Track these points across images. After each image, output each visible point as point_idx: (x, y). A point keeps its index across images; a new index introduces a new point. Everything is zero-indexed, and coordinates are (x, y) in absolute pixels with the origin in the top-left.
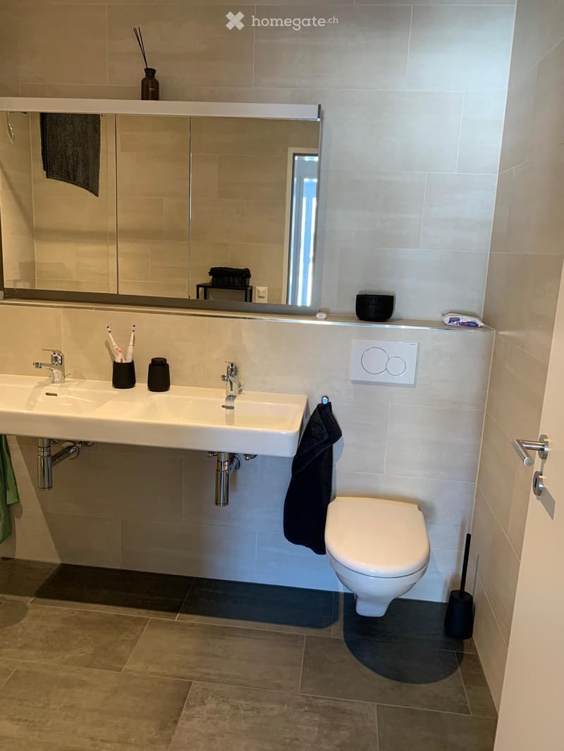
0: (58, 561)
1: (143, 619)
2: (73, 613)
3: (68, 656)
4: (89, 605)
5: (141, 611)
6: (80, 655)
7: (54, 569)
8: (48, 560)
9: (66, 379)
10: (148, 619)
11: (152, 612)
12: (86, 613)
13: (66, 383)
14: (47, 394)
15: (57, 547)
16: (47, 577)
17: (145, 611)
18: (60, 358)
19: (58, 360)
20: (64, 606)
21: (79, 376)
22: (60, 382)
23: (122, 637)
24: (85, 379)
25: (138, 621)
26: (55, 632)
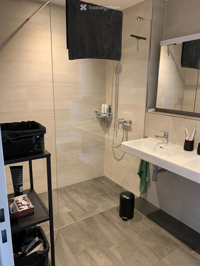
0: (159, 207)
1: (179, 245)
2: (155, 228)
3: (146, 243)
4: (162, 228)
5: (179, 241)
6: (150, 245)
7: (157, 209)
8: (156, 205)
9: (169, 143)
10: (181, 246)
11: (183, 244)
12: (159, 231)
13: (168, 145)
14: (160, 147)
15: (159, 202)
16: (153, 211)
17: (181, 242)
18: (167, 135)
19: (166, 136)
20: (154, 224)
21: (174, 142)
22: (166, 144)
23: (167, 247)
24: (176, 144)
25: (176, 245)
26: (146, 232)
